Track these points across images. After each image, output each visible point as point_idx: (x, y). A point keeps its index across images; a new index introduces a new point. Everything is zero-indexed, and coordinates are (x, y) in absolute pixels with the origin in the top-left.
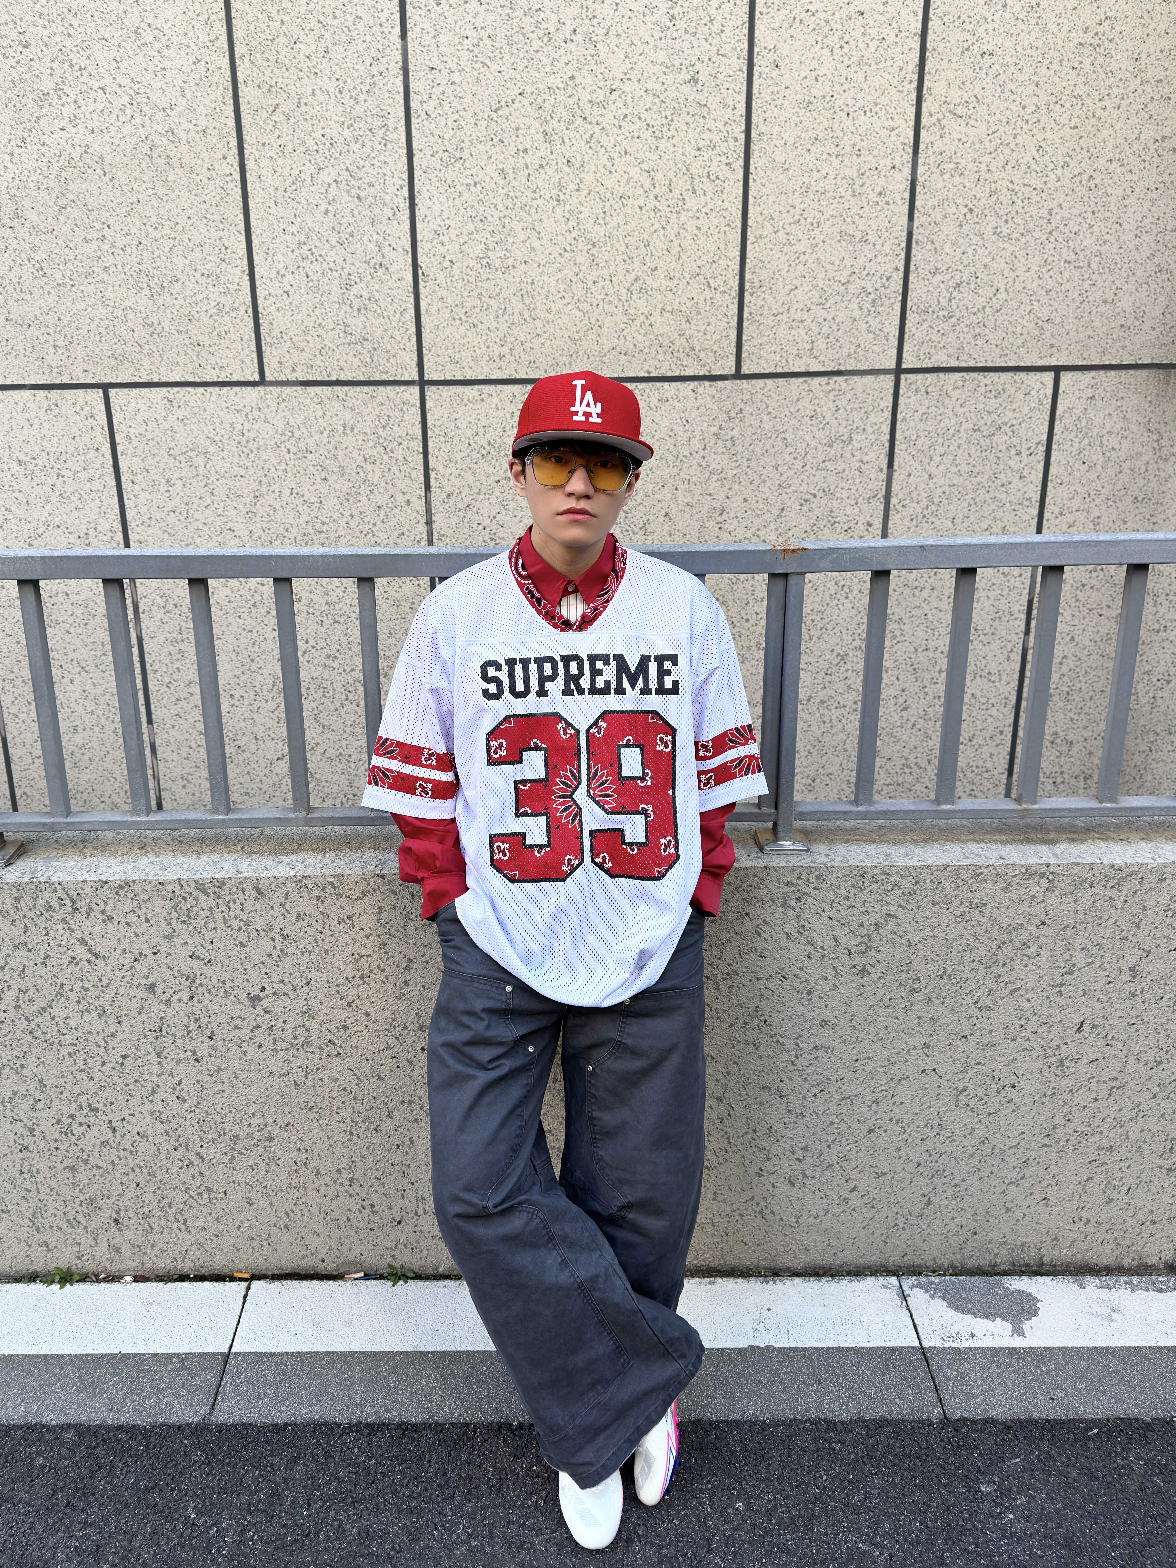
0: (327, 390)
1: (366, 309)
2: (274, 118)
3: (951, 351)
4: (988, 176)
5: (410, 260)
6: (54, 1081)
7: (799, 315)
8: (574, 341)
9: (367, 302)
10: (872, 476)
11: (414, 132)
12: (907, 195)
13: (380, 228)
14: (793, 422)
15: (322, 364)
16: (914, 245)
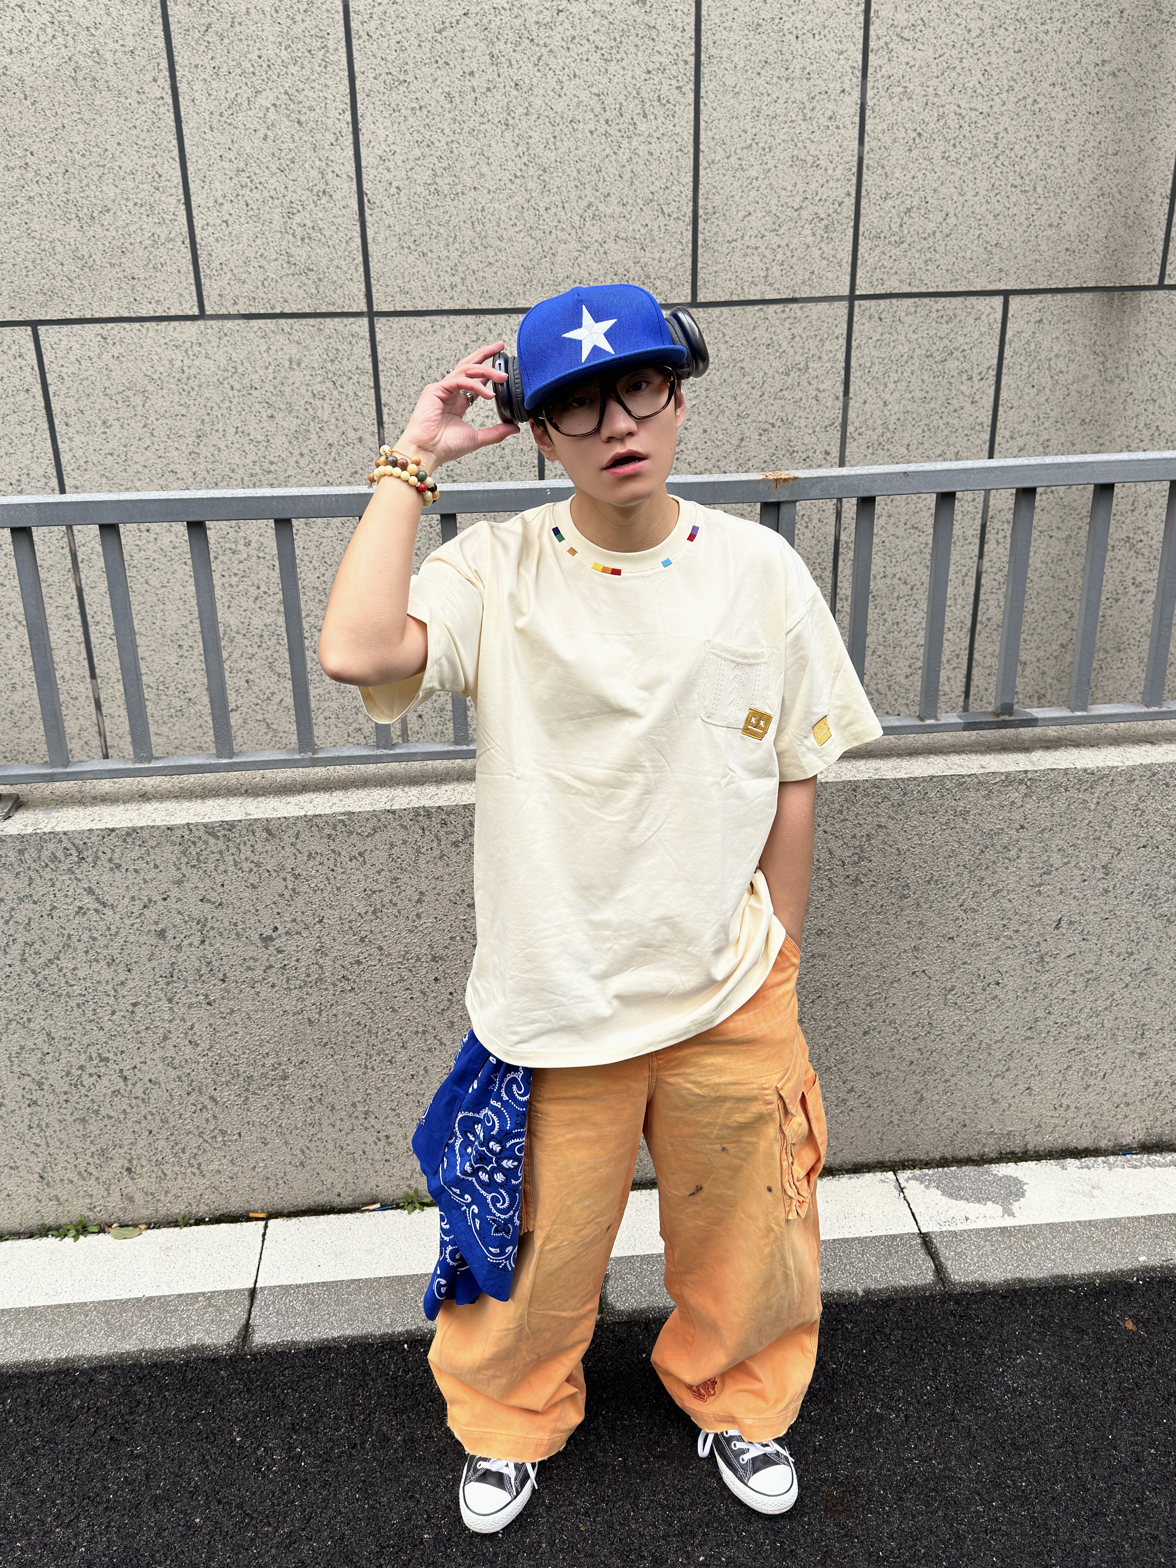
0: (271, 324)
1: (310, 238)
2: (206, 38)
3: (903, 276)
4: (936, 100)
5: (355, 187)
6: (62, 1033)
7: (753, 242)
8: (528, 270)
9: (311, 231)
10: (829, 404)
11: (356, 54)
12: (857, 119)
13: (323, 153)
14: (750, 351)
15: (265, 296)
16: (865, 170)
